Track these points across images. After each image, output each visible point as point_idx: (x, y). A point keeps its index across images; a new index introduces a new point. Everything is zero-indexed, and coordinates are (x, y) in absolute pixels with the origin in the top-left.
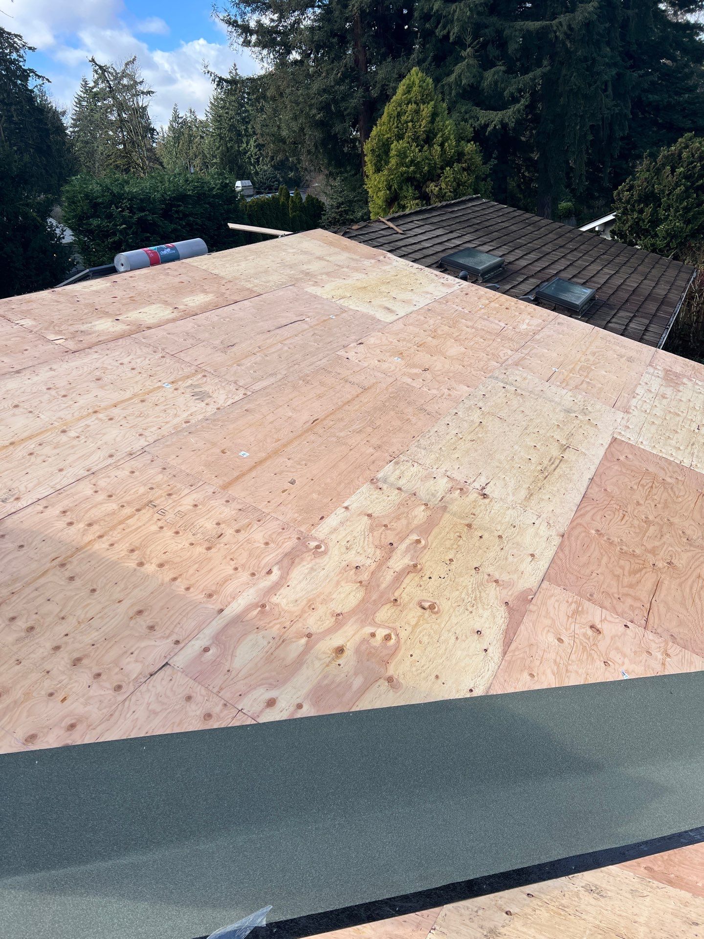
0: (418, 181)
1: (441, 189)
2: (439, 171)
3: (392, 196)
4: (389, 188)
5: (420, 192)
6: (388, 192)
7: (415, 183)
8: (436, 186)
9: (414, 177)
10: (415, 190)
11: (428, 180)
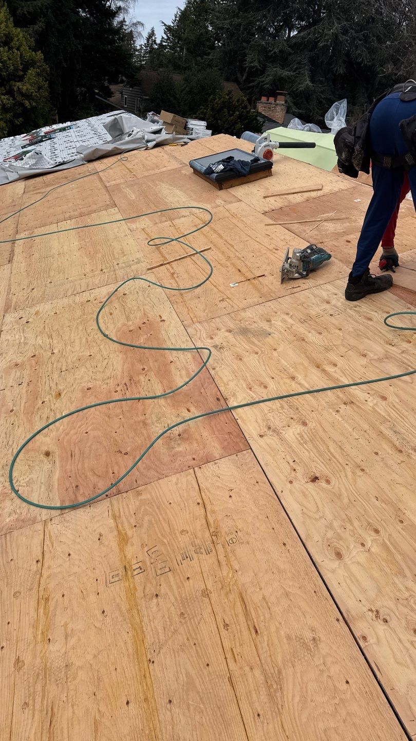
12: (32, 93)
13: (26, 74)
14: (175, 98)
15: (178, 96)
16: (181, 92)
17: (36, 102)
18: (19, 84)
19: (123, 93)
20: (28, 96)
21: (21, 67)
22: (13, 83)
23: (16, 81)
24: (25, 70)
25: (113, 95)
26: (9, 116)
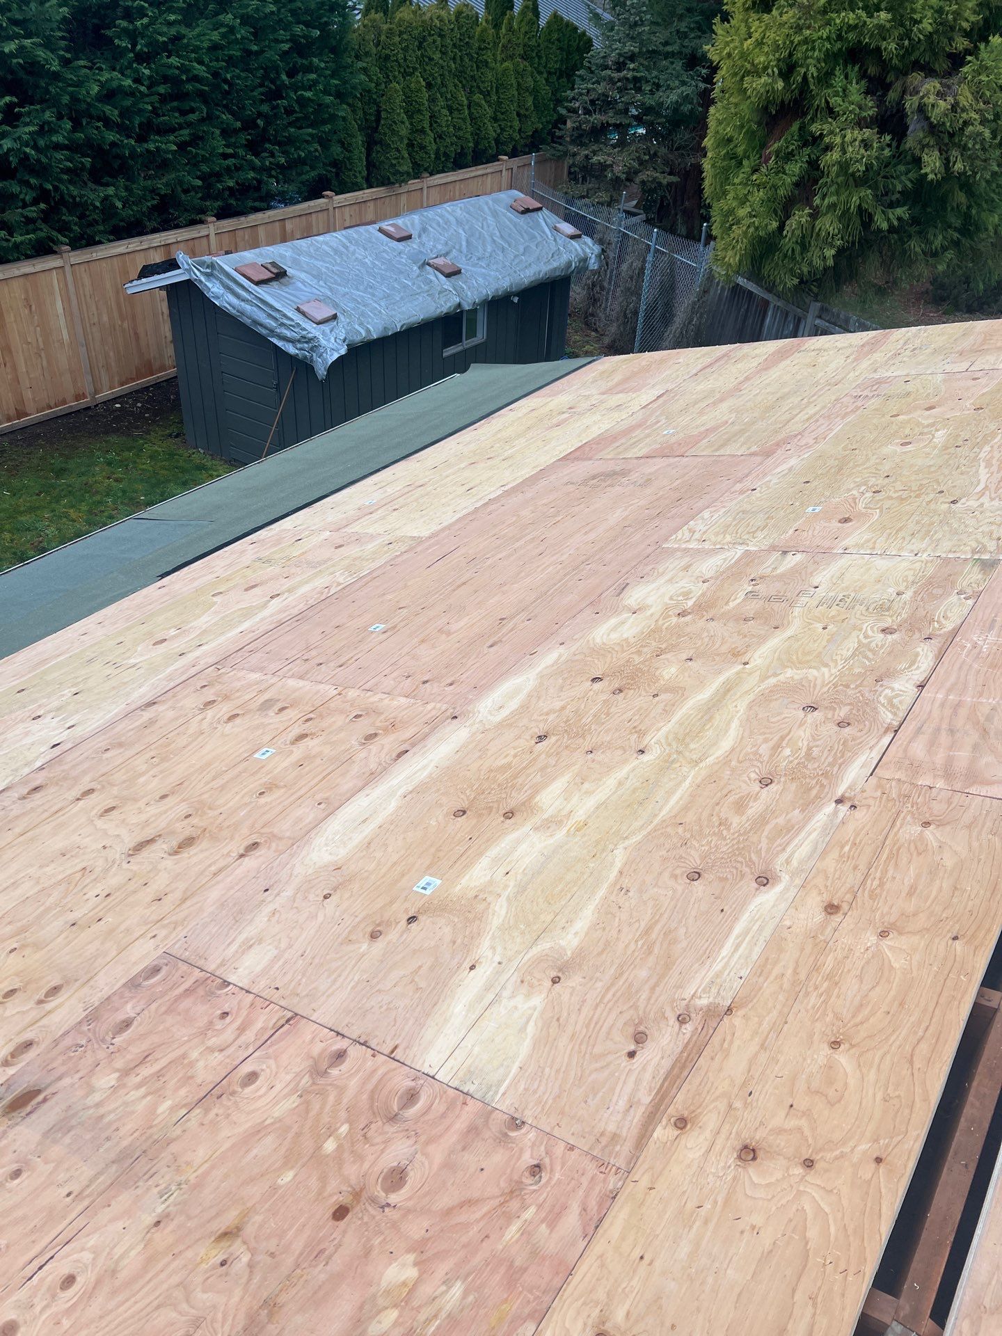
0: (884, 65)
1: (954, 108)
2: (962, 43)
3: (788, 97)
4: (788, 69)
5: (881, 102)
6: (780, 85)
7: (872, 70)
8: (940, 95)
9: (877, 51)
10: (867, 92)
11: (917, 66)
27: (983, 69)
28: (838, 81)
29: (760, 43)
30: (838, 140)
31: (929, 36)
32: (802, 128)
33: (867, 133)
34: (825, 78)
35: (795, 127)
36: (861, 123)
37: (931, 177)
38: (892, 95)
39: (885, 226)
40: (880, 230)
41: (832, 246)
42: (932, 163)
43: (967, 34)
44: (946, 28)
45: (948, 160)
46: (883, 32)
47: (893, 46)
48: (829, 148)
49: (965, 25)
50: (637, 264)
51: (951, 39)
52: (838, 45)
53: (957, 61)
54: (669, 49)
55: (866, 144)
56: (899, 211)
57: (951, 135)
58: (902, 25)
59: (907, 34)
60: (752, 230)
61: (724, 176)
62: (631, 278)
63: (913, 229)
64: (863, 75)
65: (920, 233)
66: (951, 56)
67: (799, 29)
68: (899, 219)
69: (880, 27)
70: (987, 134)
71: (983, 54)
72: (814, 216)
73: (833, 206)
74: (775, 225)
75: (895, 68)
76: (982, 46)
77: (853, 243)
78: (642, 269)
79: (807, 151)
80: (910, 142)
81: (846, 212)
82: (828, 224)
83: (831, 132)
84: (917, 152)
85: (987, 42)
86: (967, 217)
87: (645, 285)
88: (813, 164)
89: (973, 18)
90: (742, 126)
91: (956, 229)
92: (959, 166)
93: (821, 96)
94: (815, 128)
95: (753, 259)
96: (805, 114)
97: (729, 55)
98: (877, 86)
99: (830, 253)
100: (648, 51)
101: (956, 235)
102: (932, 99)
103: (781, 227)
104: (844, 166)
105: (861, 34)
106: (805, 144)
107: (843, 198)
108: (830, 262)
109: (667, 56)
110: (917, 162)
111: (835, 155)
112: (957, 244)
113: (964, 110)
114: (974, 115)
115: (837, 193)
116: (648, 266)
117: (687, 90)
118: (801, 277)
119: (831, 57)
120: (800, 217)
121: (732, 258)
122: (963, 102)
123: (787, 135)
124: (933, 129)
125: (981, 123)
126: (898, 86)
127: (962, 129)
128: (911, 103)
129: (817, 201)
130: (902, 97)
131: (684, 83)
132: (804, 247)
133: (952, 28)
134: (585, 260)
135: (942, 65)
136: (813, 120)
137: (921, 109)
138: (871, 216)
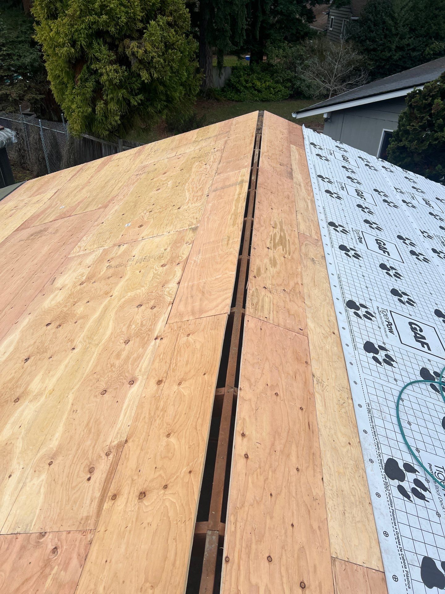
0: (112, 37)
1: (146, 51)
2: (140, 25)
3: (77, 55)
4: (73, 43)
5: (116, 53)
6: (72, 50)
7: (108, 40)
8: (139, 47)
9: (108, 32)
10: (109, 49)
11: (126, 36)
12: (153, 58)
13: (146, 28)
14: (393, 18)
15: (396, 15)
16: (401, 9)
17: (159, 72)
18: (134, 44)
19: (330, 13)
20: (147, 64)
21: (140, 15)
22: (127, 41)
23: (132, 39)
24: (146, 20)
25: (314, 20)
26: (122, 93)
27: (151, 35)
28: (95, 45)
29: (58, 33)
30: (104, 71)
31: (126, 24)
32: (88, 68)
33: (115, 66)
34: (90, 45)
35: (85, 67)
36: (111, 63)
37: (146, 81)
38: (120, 50)
39: (136, 104)
40: (135, 106)
41: (117, 115)
42: (145, 76)
43: (141, 21)
44: (132, 19)
45: (150, 73)
46: (107, 24)
47: (113, 29)
48: (102, 74)
49: (139, 17)
50: (36, 137)
51: (135, 24)
52: (91, 31)
53: (141, 33)
54: (20, 39)
55: (116, 71)
56: (140, 97)
57: (149, 63)
58: (114, 20)
59: (117, 24)
60: (80, 114)
61: (62, 92)
62: (36, 143)
63: (148, 103)
64: (105, 43)
65: (151, 104)
66: (137, 31)
67: (72, 26)
68: (141, 100)
69: (105, 22)
70: (162, 61)
71: (150, 29)
72: (106, 103)
73: (112, 99)
74: (90, 110)
75: (118, 38)
76: (148, 25)
77: (126, 113)
78: (40, 139)
79: (93, 77)
80: (134, 68)
81: (118, 100)
82: (113, 106)
83: (100, 68)
84: (138, 72)
85: (149, 23)
86: (167, 95)
87: (44, 145)
88: (98, 82)
89: (141, 14)
90: (62, 70)
91: (164, 101)
92: (155, 75)
93: (91, 53)
94: (93, 67)
95: (86, 126)
96: (87, 61)
97: (45, 40)
98: (112, 47)
99: (117, 118)
100: (10, 42)
101: (165, 103)
102: (136, 49)
103: (94, 110)
104: (110, 81)
105: (98, 25)
106: (91, 74)
107: (115, 95)
108: (119, 122)
109: (20, 42)
110: (139, 76)
111: (105, 77)
112: (166, 106)
113: (150, 52)
114: (154, 54)
115: (112, 93)
116: (42, 136)
117: (34, 56)
118: (109, 130)
119: (89, 36)
120: (100, 105)
121: (77, 127)
122: (149, 49)
123: (83, 71)
124: (141, 61)
125: (158, 57)
126: (121, 45)
127: (152, 60)
128: (128, 52)
129: (105, 98)
130: (124, 50)
131: (31, 53)
132: (106, 118)
133: (135, 19)
134: (9, 139)
135: (136, 35)
136: (91, 64)
137: (133, 54)
138: (129, 101)
